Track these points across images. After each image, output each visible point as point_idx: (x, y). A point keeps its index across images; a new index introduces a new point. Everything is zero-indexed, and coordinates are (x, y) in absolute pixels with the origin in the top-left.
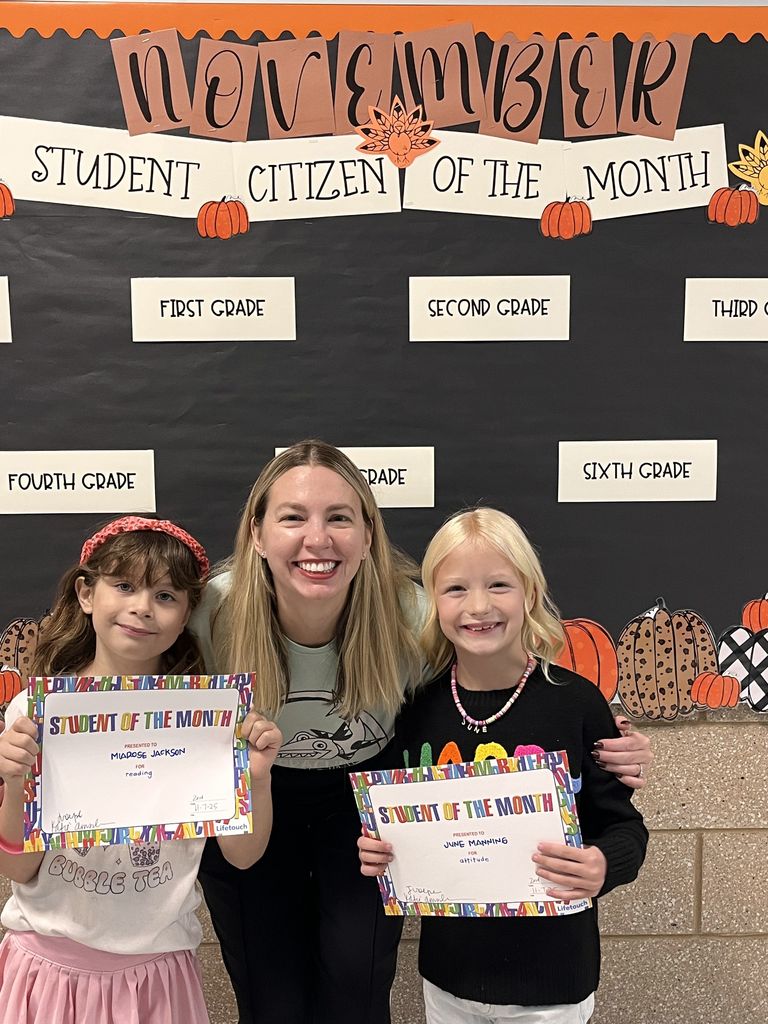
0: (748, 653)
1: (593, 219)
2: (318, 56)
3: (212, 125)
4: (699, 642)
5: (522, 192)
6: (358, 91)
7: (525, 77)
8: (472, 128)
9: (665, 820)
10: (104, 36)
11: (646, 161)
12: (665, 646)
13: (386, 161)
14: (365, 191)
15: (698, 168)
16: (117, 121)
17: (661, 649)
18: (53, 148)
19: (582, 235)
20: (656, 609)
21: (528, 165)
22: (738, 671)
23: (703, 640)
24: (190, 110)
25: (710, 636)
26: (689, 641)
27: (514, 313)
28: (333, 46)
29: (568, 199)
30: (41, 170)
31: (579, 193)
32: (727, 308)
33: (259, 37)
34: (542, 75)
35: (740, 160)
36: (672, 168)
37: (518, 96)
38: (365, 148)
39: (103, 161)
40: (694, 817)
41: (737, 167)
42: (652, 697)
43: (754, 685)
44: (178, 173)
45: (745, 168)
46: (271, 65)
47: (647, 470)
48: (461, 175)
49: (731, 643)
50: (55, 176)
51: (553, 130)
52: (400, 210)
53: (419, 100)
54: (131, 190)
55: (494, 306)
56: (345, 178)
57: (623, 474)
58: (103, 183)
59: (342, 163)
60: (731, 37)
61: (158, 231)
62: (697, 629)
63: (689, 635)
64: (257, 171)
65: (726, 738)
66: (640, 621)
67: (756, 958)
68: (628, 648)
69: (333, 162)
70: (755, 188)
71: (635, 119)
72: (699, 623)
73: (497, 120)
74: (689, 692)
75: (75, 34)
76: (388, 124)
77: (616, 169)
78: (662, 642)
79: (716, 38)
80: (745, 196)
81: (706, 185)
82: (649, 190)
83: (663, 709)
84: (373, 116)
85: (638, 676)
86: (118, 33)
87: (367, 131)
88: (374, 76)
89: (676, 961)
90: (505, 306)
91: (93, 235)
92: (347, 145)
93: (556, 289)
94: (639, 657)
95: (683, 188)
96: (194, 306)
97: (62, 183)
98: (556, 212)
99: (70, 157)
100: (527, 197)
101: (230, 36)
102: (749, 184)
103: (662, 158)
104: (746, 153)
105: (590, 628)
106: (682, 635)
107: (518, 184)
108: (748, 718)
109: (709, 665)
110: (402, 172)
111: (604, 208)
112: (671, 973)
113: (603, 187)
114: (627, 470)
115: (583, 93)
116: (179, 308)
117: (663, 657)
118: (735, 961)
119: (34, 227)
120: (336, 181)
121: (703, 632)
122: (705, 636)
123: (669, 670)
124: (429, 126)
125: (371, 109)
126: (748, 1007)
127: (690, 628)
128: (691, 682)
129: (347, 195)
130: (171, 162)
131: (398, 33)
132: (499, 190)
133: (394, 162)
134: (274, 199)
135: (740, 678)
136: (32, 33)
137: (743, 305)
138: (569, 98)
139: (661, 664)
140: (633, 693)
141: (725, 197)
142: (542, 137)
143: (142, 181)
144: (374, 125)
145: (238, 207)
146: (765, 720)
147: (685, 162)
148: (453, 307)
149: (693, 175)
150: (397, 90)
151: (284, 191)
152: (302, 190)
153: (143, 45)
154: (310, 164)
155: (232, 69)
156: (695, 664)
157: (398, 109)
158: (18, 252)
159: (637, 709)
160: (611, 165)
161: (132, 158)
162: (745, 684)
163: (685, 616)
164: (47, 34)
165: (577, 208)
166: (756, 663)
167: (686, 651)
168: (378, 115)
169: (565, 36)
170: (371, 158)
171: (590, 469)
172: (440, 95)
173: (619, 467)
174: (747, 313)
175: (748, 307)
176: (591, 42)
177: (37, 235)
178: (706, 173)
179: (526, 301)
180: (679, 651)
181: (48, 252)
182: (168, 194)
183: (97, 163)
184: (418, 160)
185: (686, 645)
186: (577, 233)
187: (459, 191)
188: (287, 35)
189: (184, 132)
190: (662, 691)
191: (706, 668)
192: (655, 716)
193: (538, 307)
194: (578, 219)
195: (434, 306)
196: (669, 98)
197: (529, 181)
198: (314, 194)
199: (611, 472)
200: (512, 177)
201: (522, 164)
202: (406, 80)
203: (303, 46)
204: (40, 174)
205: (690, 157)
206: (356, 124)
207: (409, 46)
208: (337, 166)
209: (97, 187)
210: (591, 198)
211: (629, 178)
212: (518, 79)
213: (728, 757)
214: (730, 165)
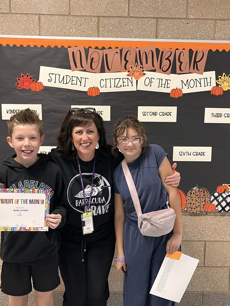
0: (218, 199)
1: (183, 93)
2: (118, 53)
3: (92, 69)
4: (206, 195)
5: (166, 86)
6: (127, 62)
7: (167, 59)
8: (154, 71)
9: (197, 238)
10: (66, 47)
11: (196, 79)
12: (198, 196)
13: (133, 78)
14: (128, 86)
15: (209, 81)
16: (69, 68)
17: (197, 197)
18: (53, 74)
19: (180, 97)
20: (196, 187)
21: (168, 80)
22: (215, 203)
23: (207, 195)
24: (86, 65)
25: (209, 194)
26: (204, 195)
27: (163, 115)
28: (121, 51)
29: (177, 88)
30: (50, 79)
31: (180, 87)
32: (215, 115)
33: (103, 48)
34: (171, 58)
35: (219, 80)
36: (202, 81)
37: (166, 63)
38: (128, 75)
39: (65, 77)
40: (204, 238)
41: (218, 81)
42: (194, 209)
43: (219, 206)
44: (83, 80)
45: (220, 82)
46: (106, 55)
47: (194, 154)
48: (151, 82)
49: (214, 196)
50: (53, 81)
51: (174, 72)
52: (136, 90)
53: (141, 64)
54: (72, 84)
55: (158, 114)
56: (123, 82)
57: (189, 154)
58: (65, 82)
59: (123, 79)
60: (217, 50)
61: (78, 94)
62: (206, 192)
63: (204, 194)
64: (102, 80)
65: (212, 219)
66: (192, 190)
67: (218, 272)
68: (189, 197)
69: (120, 78)
70: (222, 86)
71: (194, 69)
72: (206, 191)
73: (160, 69)
74: (203, 208)
75: (59, 47)
76: (134, 70)
77: (189, 81)
78: (197, 195)
79: (214, 51)
80: (220, 88)
81: (211, 85)
82: (197, 86)
83: (197, 211)
84: (130, 68)
85: (191, 203)
86: (70, 47)
87: (129, 71)
88: (131, 58)
89: (199, 272)
90: (161, 114)
91: (62, 95)
92: (124, 74)
93: (174, 110)
94: (191, 199)
95: (205, 86)
97: (55, 82)
98: (174, 91)
99: (57, 76)
100: (167, 88)
101: (97, 48)
102: (221, 85)
103: (200, 79)
104: (220, 78)
105: (180, 192)
106: (202, 194)
107: (165, 84)
108: (218, 214)
109: (208, 201)
110: (137, 81)
111: (185, 91)
112: (197, 276)
113: (186, 86)
114: (190, 154)
115: (181, 63)
117: (197, 199)
118: (213, 273)
119: (48, 93)
120: (121, 83)
121: (207, 193)
122: (208, 194)
123: (198, 202)
124: (144, 70)
125: (130, 66)
126: (216, 284)
127: (204, 192)
128: (204, 205)
129: (124, 86)
130: (81, 78)
131: (137, 48)
132: (160, 86)
133: (135, 79)
134: (106, 87)
135: (216, 205)
136: (49, 47)
137: (219, 115)
138: (178, 64)
139: (197, 201)
140: (190, 208)
141: (215, 89)
142: (171, 73)
143: (74, 82)
144: (131, 70)
145: (97, 89)
146: (222, 215)
147: (206, 80)
148: (148, 114)
149: (207, 83)
150: (136, 61)
151: (108, 85)
152: (113, 85)
153: (75, 50)
154: (115, 79)
155: (97, 56)
156: (205, 201)
157: (136, 66)
158: (44, 98)
159: (191, 211)
160: (188, 80)
161: (72, 77)
162: (217, 206)
163: (203, 189)
164: (53, 47)
165: (179, 90)
166: (220, 201)
167: (203, 198)
168: (132, 67)
169: (177, 49)
170: (130, 78)
171: (181, 153)
172: (147, 63)
173: (188, 153)
174: (220, 116)
175: (220, 115)
176: (184, 51)
177: (49, 95)
178: (210, 83)
179: (166, 113)
180: (201, 198)
181: (51, 99)
182: (81, 85)
183: (64, 78)
184: (141, 78)
185: (203, 196)
186: (179, 96)
187: (151, 86)
188: (110, 48)
189: (85, 71)
190: (197, 207)
191: (208, 202)
192: (195, 213)
193: (169, 114)
194: (179, 93)
195: (144, 113)
196: (202, 65)
197: (167, 84)
198: (116, 86)
199: (186, 154)
200: (164, 83)
201: (166, 80)
202: (138, 59)
203: (114, 50)
204: (50, 80)
205: (207, 79)
206: (126, 70)
207: (139, 51)
208: (121, 79)
209: (63, 83)
210: (183, 88)
211: (192, 83)
212: (166, 59)
213: (213, 224)
214: (216, 81)
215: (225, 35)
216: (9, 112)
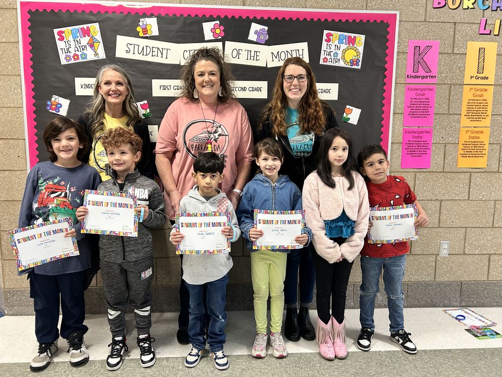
5: (255, 59)
11: (287, 51)
15: (301, 53)
18: (131, 44)
21: (257, 52)
27: (253, 91)
36: (294, 54)
39: (145, 48)
44: (165, 52)
48: (239, 54)
54: (152, 56)
55: (248, 89)
58: (145, 54)
61: (159, 67)
64: (185, 52)
77: (280, 53)
90: (250, 89)
93: (264, 85)
96: (169, 87)
97: (134, 54)
99: (136, 47)
103: (291, 50)
107: (254, 57)
111: (276, 64)
113: (276, 58)
116: (165, 88)
119: (126, 65)
130: (163, 49)
132: (249, 58)
143: (155, 54)
147: (297, 52)
148: (237, 89)
160: (278, 52)
161: (152, 47)
177: (127, 67)
178: (303, 55)
179: (256, 88)
182: (162, 57)
183: (143, 48)
187: (239, 58)
193: (259, 89)
197: (257, 56)
200: (252, 55)
201: (255, 51)
204: (128, 51)
205: (299, 50)
209: (143, 55)
210: (273, 61)
211: (283, 56)
215: (317, 4)
216: (83, 87)
